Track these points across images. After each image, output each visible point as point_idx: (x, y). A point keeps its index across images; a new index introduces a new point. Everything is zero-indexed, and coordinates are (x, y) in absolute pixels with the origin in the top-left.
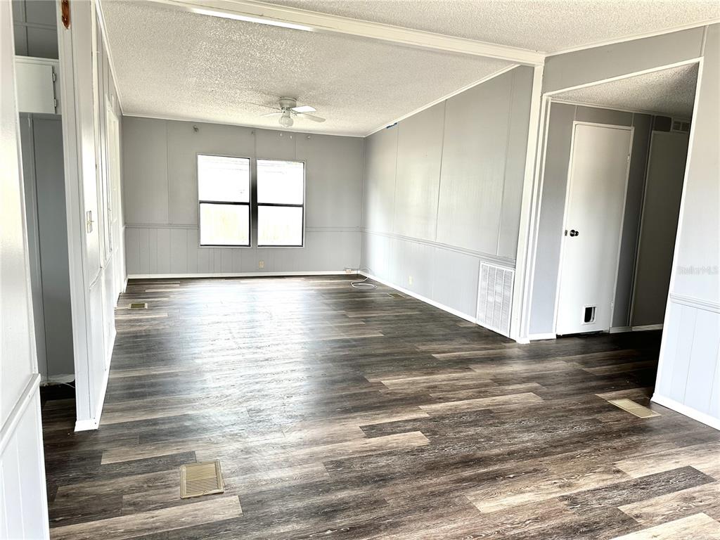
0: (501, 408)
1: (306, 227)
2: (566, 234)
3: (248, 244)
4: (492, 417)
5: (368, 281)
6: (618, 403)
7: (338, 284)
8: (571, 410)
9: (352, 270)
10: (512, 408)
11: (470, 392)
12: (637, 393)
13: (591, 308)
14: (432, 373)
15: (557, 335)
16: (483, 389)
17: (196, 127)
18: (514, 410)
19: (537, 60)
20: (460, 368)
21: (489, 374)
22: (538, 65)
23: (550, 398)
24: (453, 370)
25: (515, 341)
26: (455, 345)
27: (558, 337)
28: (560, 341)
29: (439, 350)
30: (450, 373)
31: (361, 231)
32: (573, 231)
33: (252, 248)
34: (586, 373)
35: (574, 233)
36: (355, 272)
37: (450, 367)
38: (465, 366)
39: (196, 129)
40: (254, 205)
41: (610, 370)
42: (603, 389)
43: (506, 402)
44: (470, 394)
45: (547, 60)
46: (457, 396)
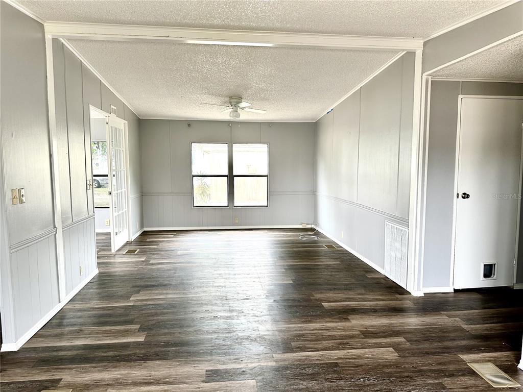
0: (349, 362)
1: (270, 192)
2: (458, 197)
3: (227, 205)
4: (335, 371)
5: (317, 233)
6: (476, 367)
7: (290, 236)
8: (421, 371)
9: (307, 224)
10: (360, 363)
11: (330, 343)
12: (508, 357)
13: (492, 264)
14: (310, 322)
15: (454, 289)
16: (345, 341)
17: (189, 123)
18: (361, 366)
19: (417, 46)
20: (339, 318)
21: (362, 325)
22: (418, 50)
23: (407, 355)
24: (331, 320)
25: (410, 293)
26: (351, 294)
27: (456, 291)
28: (457, 294)
29: (331, 300)
30: (326, 322)
31: (313, 193)
32: (464, 194)
33: (230, 208)
34: (463, 330)
35: (465, 196)
36: (309, 226)
37: (329, 316)
38: (345, 316)
39: (189, 125)
40: (231, 177)
41: (491, 329)
42: (469, 350)
43: (360, 356)
44: (331, 345)
45: (425, 44)
46: (316, 346)
